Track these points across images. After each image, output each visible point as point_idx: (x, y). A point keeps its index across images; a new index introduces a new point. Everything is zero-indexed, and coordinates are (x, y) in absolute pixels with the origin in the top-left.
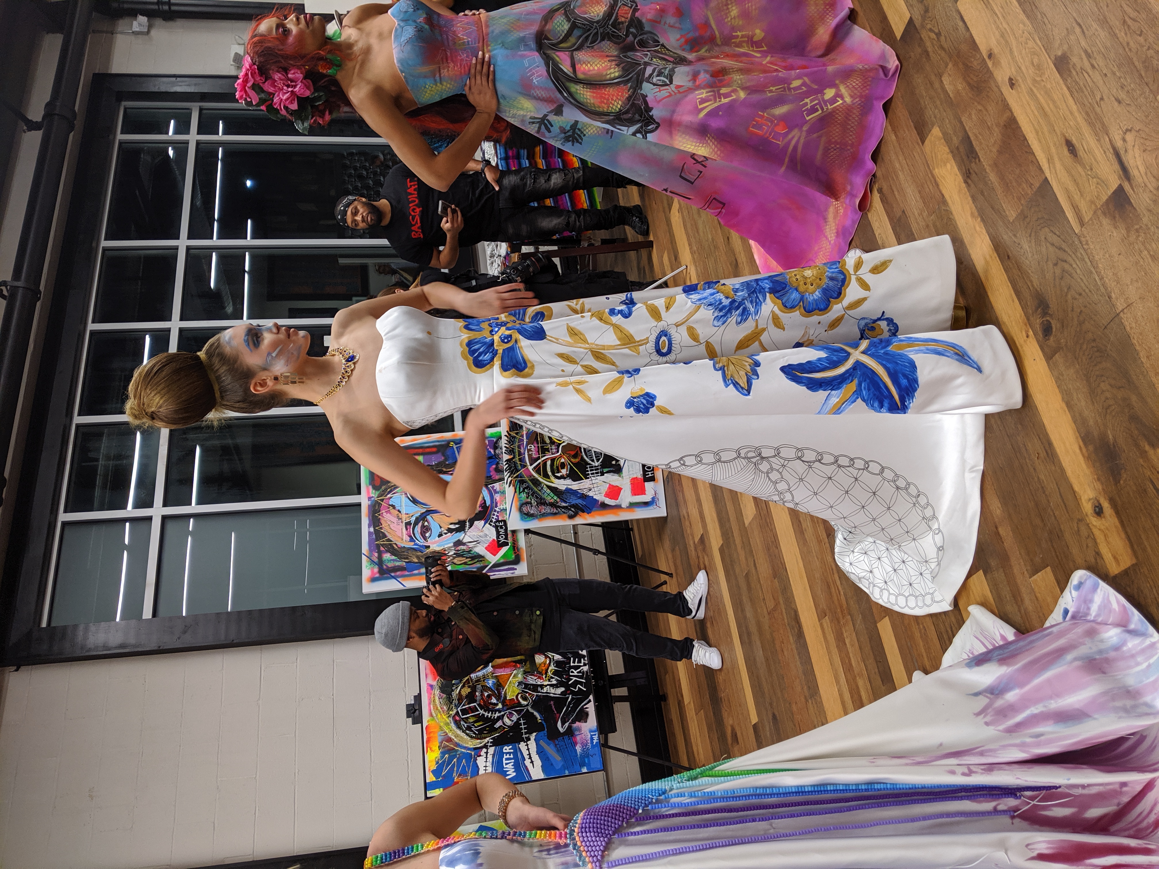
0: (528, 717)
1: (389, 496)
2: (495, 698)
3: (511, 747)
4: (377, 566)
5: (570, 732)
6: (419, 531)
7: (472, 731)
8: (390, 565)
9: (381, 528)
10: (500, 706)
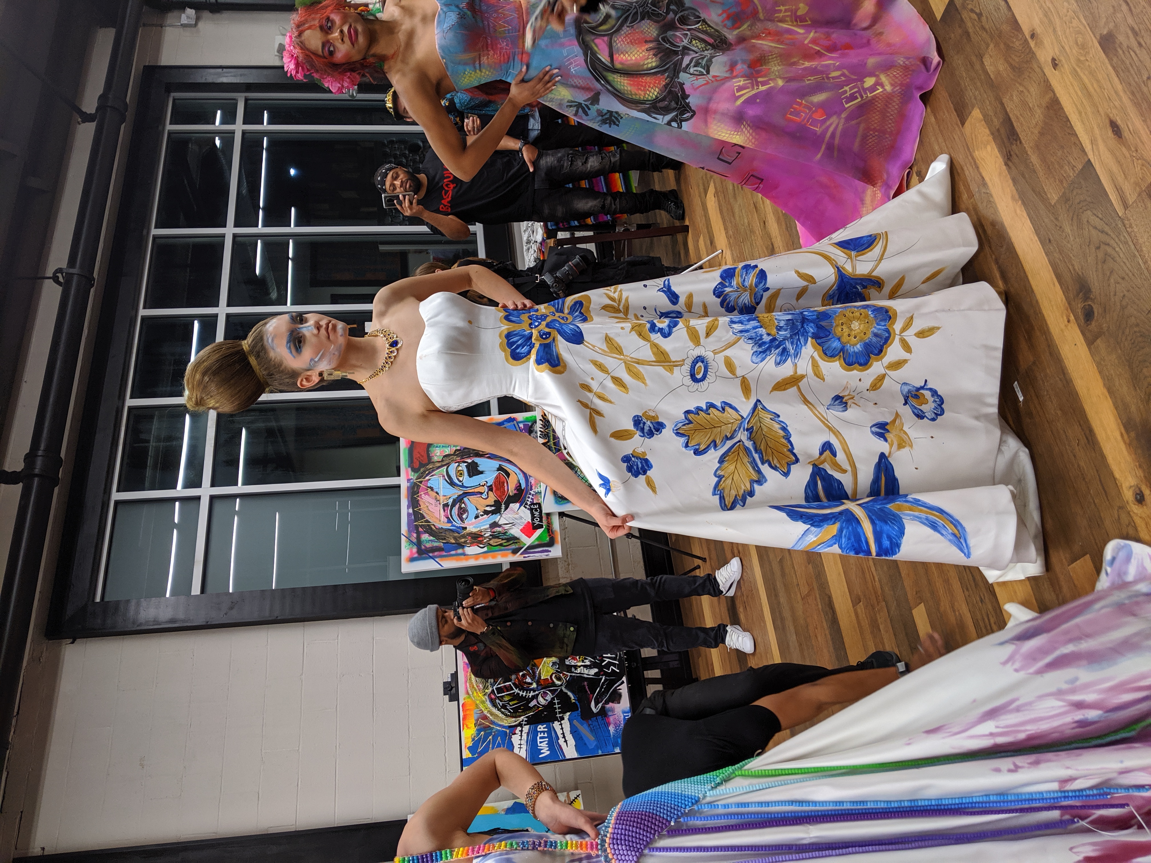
0: (562, 697)
1: (427, 478)
2: (530, 677)
3: (545, 726)
4: (415, 547)
6: (457, 513)
7: (507, 709)
8: (428, 545)
9: (420, 509)
10: (534, 685)
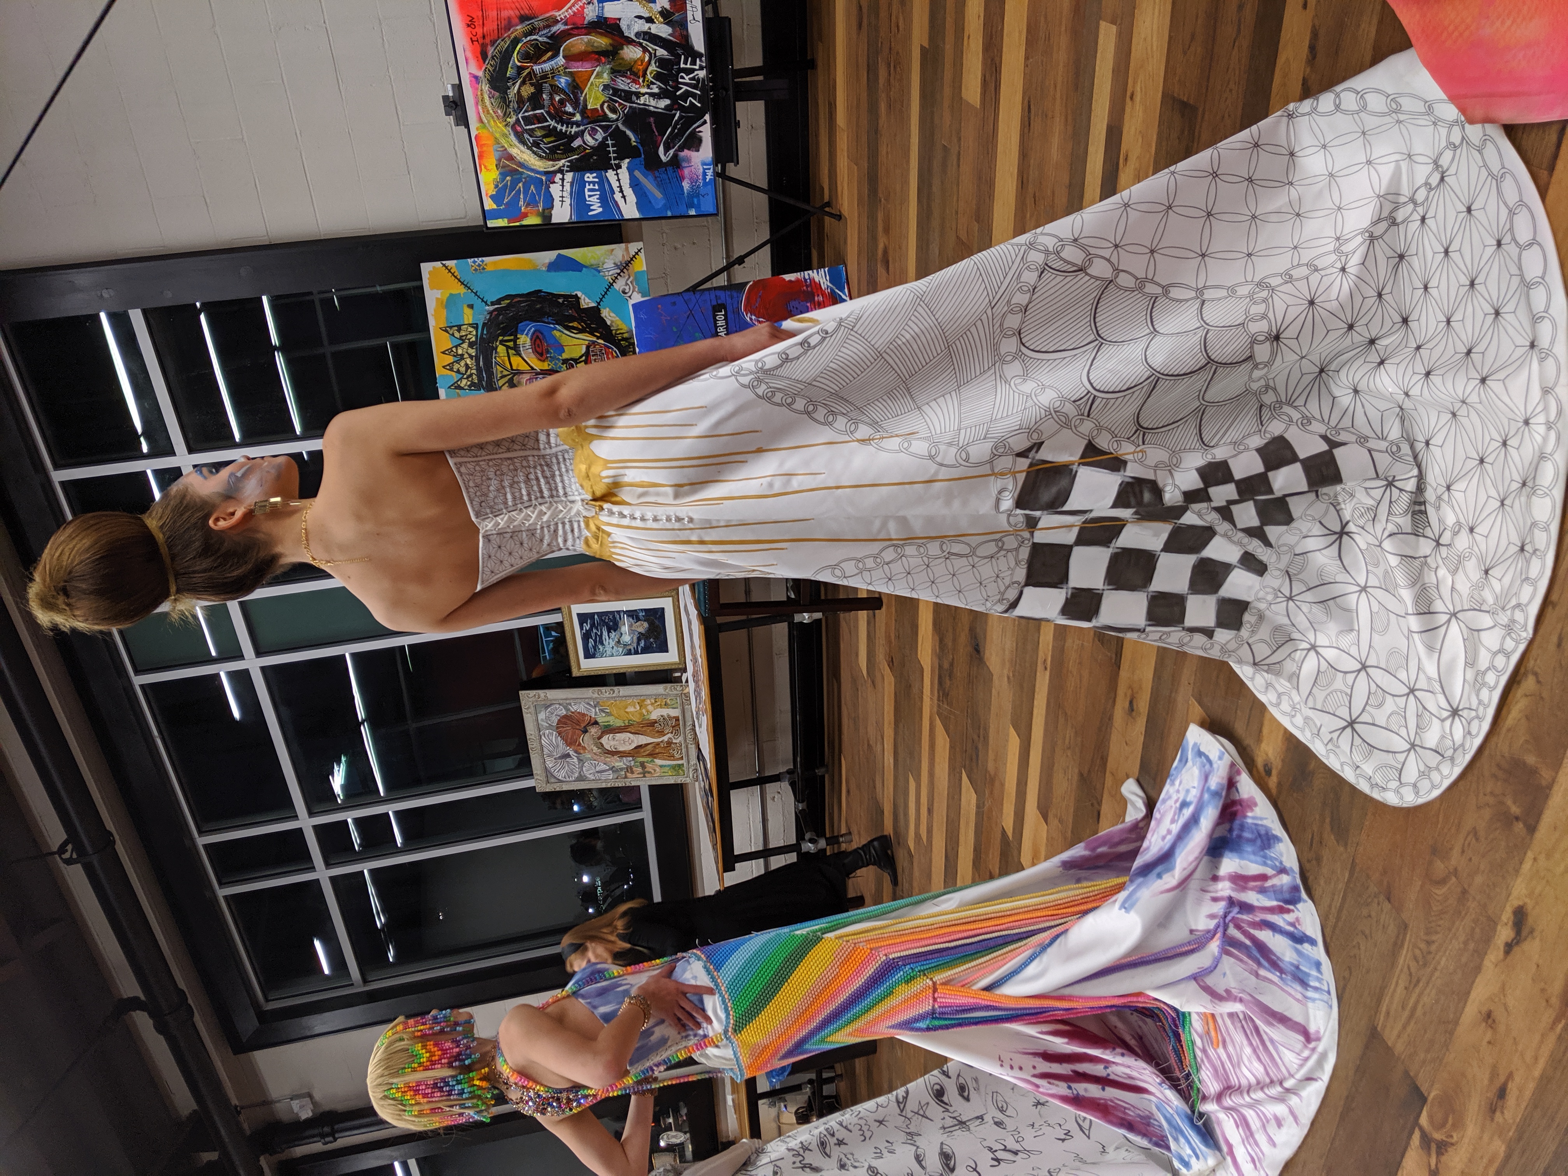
5: (676, 163)
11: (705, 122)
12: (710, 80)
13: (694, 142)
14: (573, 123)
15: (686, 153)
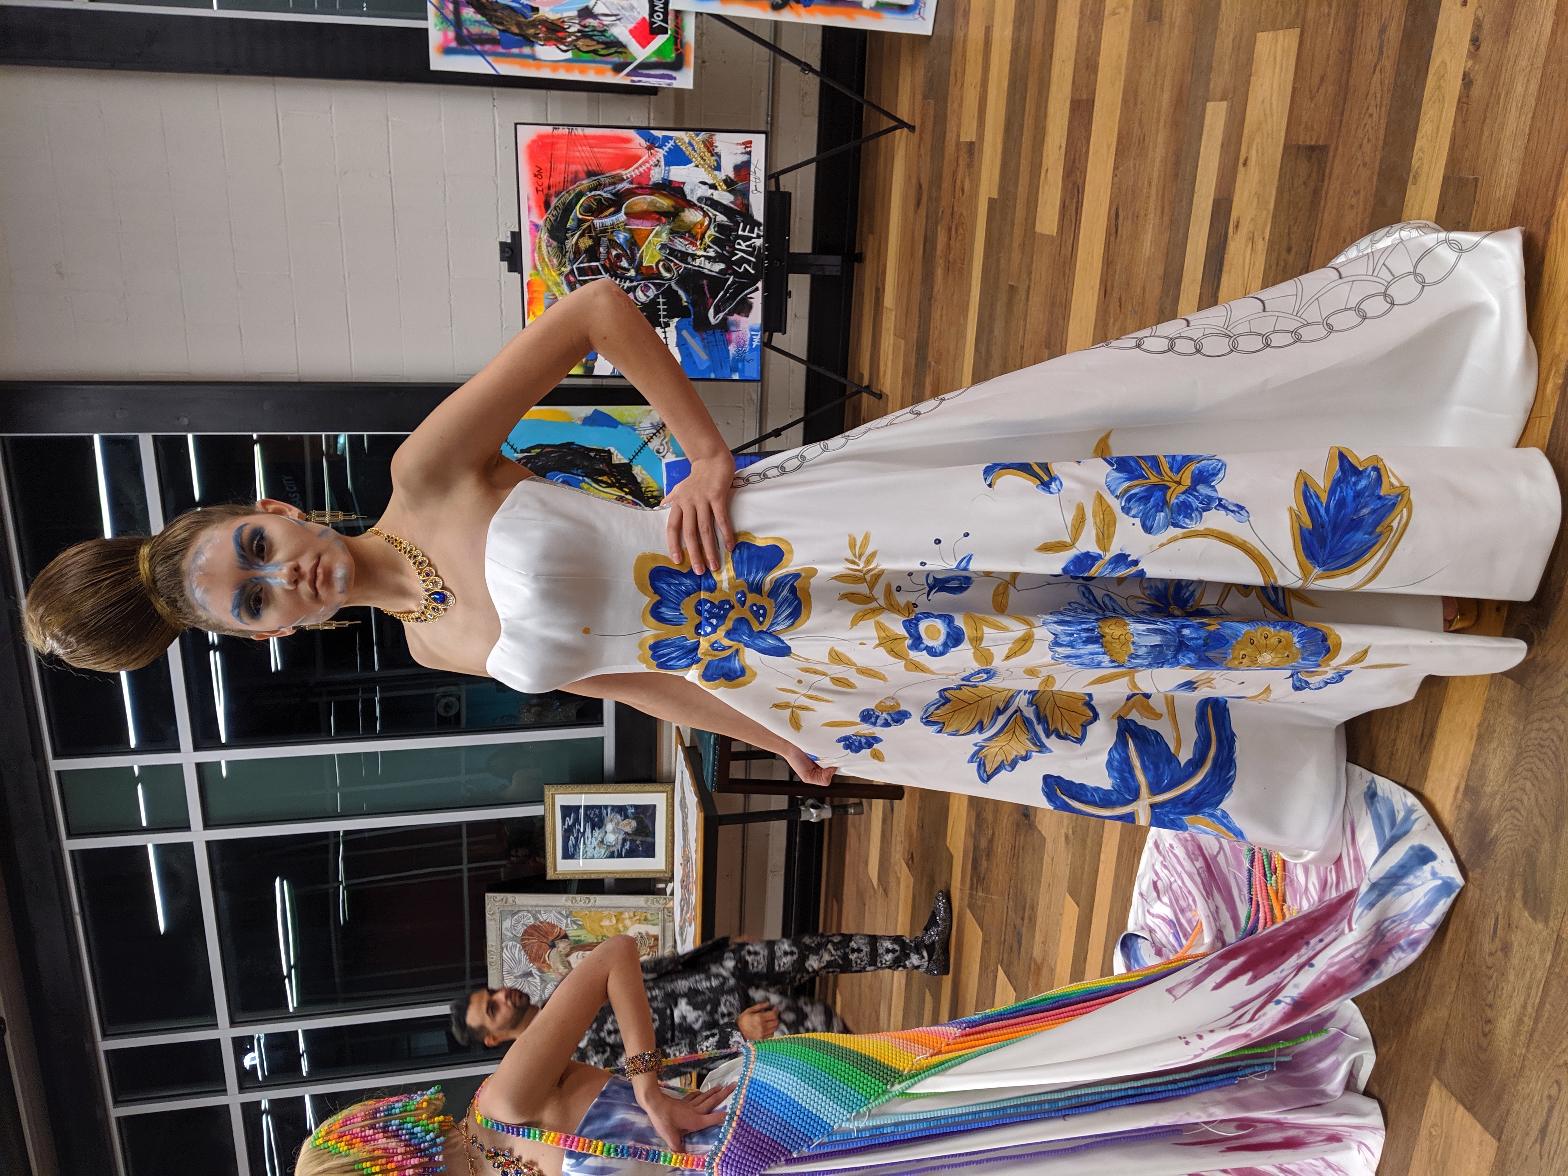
2: (627, 260)
4: (452, 28)
5: (724, 326)
8: (475, 29)
11: (757, 289)
12: (767, 249)
13: (745, 308)
14: (627, 278)
15: (735, 317)
